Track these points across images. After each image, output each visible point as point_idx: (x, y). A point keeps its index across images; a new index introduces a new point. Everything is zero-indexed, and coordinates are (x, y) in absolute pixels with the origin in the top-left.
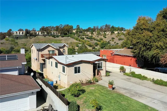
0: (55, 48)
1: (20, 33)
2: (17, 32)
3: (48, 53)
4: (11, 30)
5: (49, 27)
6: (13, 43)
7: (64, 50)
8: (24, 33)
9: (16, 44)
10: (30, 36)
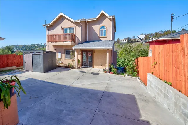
0: (72, 20)
1: (124, 40)
2: (122, 40)
3: (62, 32)
4: (119, 39)
5: (148, 34)
6: (118, 47)
7: (103, 29)
8: (127, 40)
9: (120, 48)
10: (131, 42)
